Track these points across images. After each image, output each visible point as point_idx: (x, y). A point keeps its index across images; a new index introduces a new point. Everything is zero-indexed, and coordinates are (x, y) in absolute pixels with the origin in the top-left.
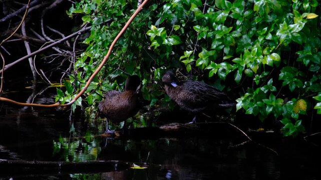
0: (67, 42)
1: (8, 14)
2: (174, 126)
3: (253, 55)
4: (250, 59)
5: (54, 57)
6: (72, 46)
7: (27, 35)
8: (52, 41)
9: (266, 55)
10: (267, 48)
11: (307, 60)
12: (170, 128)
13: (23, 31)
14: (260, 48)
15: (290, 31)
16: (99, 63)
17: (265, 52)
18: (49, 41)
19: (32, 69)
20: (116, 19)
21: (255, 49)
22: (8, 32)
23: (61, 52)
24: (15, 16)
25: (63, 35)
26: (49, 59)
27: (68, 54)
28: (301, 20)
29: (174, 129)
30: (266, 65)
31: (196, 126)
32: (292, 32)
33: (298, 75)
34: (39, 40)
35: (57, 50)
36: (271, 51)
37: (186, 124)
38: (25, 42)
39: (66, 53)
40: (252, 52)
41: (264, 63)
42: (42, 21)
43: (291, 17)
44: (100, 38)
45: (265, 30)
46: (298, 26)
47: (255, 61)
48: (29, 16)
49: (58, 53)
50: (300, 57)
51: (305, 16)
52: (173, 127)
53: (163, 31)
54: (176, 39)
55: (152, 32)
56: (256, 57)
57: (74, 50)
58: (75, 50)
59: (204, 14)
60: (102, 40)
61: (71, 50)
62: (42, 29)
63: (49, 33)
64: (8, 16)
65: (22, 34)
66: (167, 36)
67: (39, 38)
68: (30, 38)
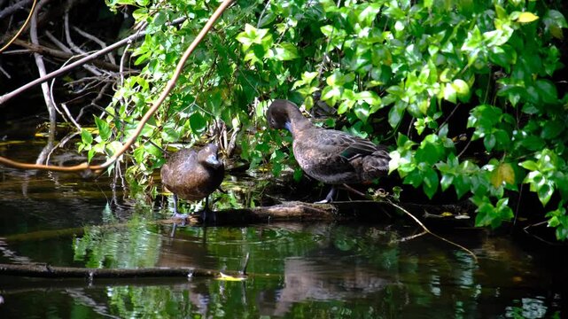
0: (110, 55)
1: (8, 6)
2: (295, 207)
3: (421, 81)
4: (415, 88)
5: (86, 82)
6: (118, 63)
7: (40, 44)
8: (83, 54)
9: (445, 84)
10: (447, 70)
11: (514, 95)
12: (287, 211)
13: (33, 35)
14: (435, 70)
15: (487, 42)
16: (159, 90)
17: (443, 77)
18: (79, 53)
19: (47, 103)
20: (192, 15)
21: (425, 71)
22: (6, 37)
23: (99, 74)
24: (19, 10)
25: (103, 44)
26: (76, 87)
27: (111, 78)
28: (509, 23)
29: (293, 213)
30: (443, 99)
31: (332, 207)
32: (489, 45)
33: (503, 120)
34: (61, 53)
35: (93, 69)
36: (453, 76)
37: (315, 204)
38: (36, 55)
39: (107, 75)
40: (420, 77)
41: (440, 97)
42: (66, 18)
43: (491, 17)
44: (162, 48)
45: (440, 36)
46: (501, 34)
47: (425, 92)
48: (44, 9)
49: (93, 75)
50: (504, 89)
51: (515, 18)
52: (292, 209)
53: (266, 35)
54: (289, 50)
55: (246, 36)
56: (426, 86)
57: (121, 70)
58: (124, 70)
59: (340, 7)
60: (165, 52)
61: (117, 70)
62: (67, 33)
63: (79, 40)
64: (7, 9)
65: (31, 41)
66: (273, 44)
67: (61, 50)
68: (44, 49)
